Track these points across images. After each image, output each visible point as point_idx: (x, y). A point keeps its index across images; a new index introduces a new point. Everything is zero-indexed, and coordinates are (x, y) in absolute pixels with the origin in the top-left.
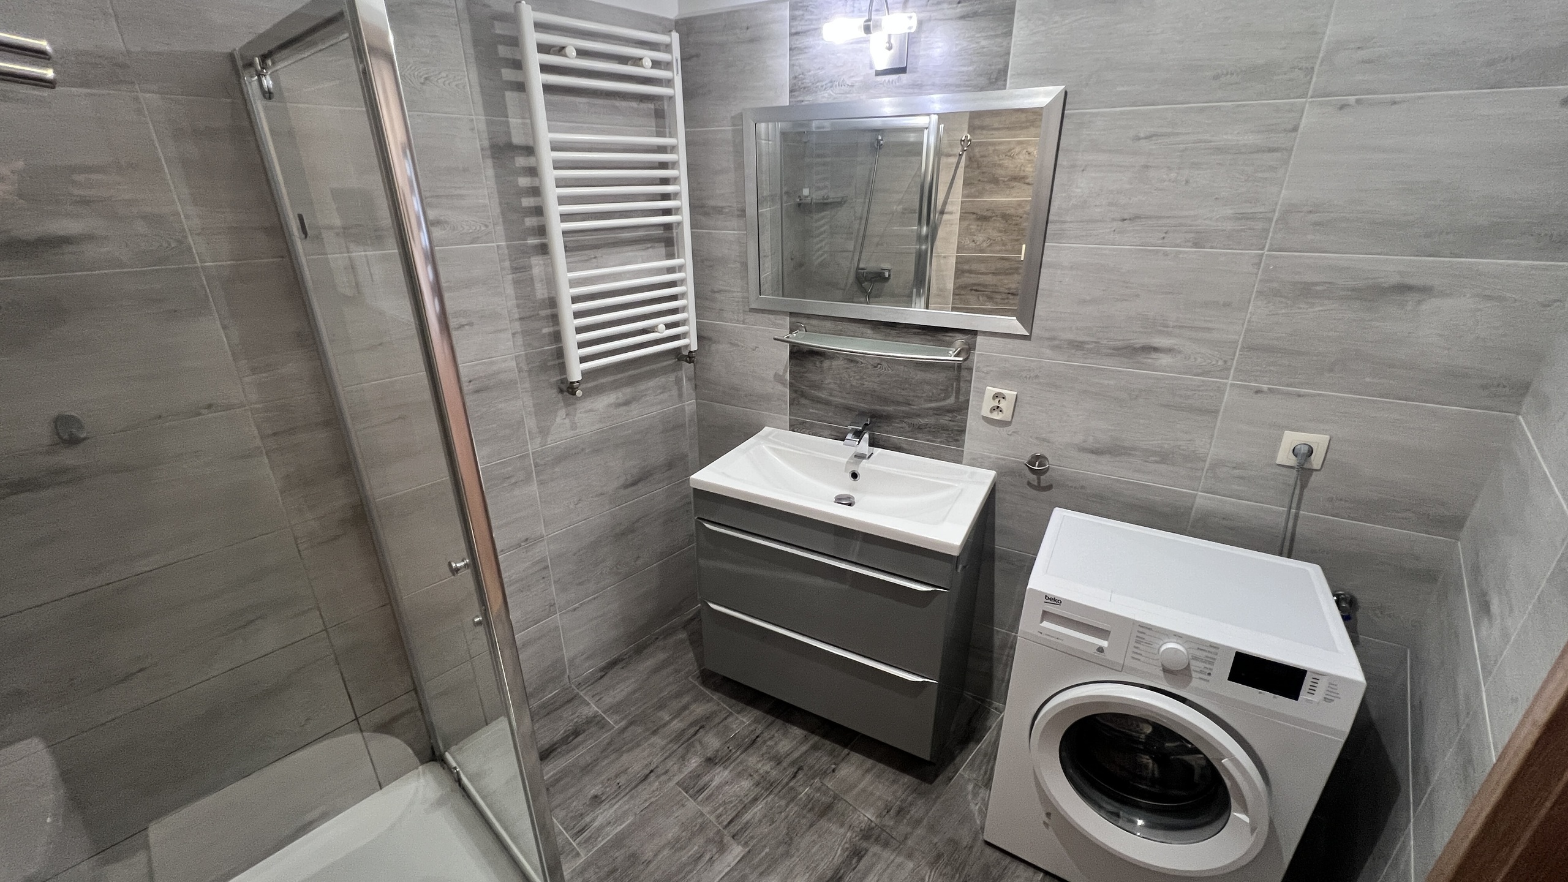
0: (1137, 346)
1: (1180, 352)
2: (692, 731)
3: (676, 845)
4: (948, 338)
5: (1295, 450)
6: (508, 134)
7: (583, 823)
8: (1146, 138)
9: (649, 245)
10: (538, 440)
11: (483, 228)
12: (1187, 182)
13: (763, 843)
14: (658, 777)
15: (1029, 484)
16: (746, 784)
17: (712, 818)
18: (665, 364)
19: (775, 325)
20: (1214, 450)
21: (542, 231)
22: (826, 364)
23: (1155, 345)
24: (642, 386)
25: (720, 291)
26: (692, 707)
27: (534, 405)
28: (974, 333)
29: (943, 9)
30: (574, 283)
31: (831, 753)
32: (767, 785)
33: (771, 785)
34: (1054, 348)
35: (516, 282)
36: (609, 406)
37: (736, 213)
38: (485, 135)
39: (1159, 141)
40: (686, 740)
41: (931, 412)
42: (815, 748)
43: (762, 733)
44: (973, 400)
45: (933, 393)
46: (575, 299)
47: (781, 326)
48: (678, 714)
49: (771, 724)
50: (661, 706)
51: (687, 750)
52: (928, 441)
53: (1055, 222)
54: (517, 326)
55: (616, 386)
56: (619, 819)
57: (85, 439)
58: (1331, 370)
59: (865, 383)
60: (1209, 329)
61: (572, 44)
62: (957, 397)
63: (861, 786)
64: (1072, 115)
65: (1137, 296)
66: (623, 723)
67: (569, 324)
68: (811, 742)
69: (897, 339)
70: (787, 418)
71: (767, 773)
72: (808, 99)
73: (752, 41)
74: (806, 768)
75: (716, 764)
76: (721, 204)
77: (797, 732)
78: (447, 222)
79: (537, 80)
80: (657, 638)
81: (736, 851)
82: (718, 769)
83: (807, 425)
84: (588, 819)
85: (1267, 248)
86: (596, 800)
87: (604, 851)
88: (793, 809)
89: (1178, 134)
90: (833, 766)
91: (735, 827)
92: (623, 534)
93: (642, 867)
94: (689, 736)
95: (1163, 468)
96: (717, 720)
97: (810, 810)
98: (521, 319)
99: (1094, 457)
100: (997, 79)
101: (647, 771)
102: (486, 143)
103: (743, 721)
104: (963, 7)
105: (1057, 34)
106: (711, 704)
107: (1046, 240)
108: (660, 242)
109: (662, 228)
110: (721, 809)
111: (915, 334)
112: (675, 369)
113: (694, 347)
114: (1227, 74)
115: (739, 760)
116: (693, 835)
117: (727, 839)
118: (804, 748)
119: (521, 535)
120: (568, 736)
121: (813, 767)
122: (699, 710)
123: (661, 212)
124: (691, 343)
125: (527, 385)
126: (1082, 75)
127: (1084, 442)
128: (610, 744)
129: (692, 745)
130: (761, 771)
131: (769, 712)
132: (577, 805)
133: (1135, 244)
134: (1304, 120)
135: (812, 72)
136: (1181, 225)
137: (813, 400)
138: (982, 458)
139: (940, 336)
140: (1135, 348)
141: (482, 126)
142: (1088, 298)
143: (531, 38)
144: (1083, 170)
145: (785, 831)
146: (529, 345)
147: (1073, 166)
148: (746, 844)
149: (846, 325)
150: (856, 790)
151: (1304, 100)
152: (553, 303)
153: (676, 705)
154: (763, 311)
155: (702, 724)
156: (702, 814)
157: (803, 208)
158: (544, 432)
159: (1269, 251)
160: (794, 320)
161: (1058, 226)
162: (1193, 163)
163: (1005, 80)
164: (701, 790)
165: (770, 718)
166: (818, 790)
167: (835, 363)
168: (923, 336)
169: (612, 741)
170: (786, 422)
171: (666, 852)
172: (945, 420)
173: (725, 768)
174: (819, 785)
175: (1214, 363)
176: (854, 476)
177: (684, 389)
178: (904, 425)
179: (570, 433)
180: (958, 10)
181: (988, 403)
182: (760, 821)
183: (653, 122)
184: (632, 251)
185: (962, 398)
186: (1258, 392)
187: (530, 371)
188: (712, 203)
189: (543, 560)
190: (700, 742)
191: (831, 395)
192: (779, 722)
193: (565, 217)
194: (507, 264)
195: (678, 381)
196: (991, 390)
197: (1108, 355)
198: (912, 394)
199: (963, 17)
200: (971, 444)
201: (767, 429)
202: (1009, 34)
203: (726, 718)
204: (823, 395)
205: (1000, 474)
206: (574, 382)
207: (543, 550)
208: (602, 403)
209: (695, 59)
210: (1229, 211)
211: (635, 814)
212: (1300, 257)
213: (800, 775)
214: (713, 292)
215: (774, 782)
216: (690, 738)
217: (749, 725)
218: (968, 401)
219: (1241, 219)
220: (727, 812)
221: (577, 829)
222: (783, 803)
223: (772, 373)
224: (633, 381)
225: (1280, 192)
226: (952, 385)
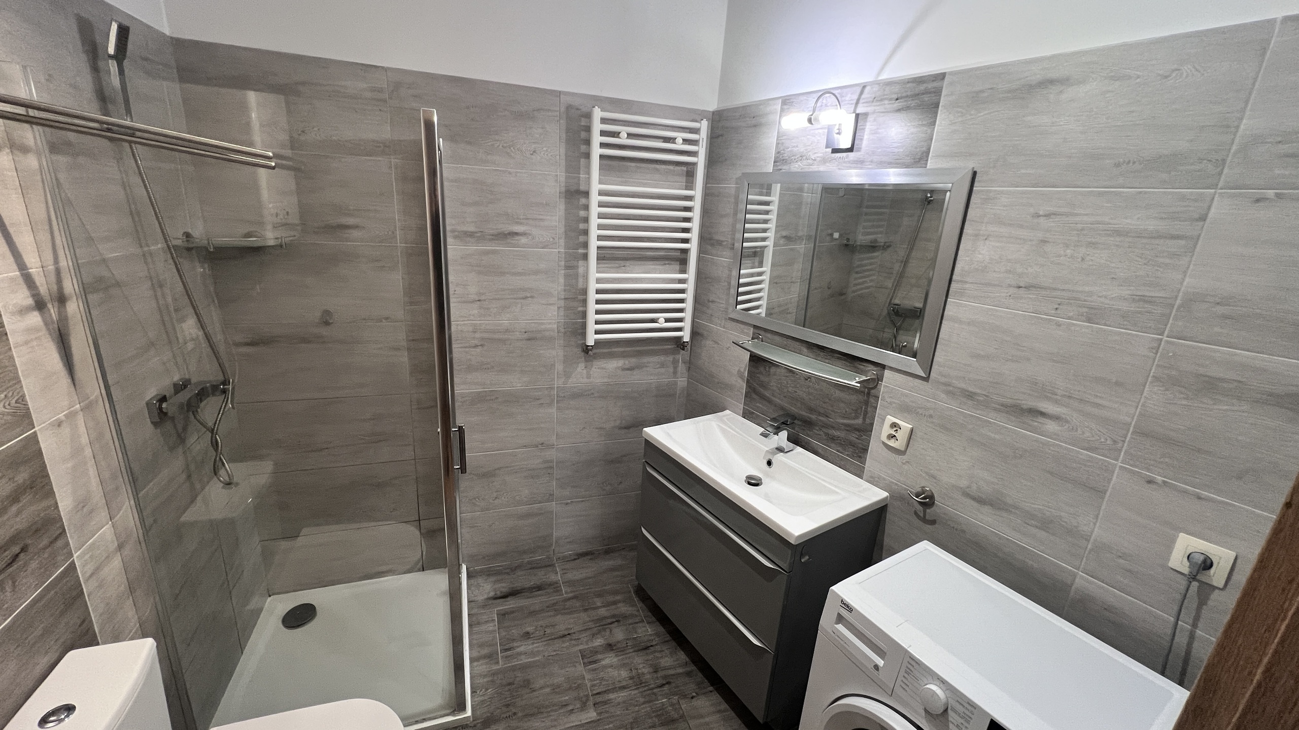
0: (1025, 407)
1: (1067, 422)
2: (609, 621)
3: (556, 688)
4: (862, 367)
5: (1191, 556)
6: (579, 184)
7: (511, 645)
8: (1045, 216)
9: (667, 262)
10: (563, 380)
11: (551, 240)
12: (1083, 259)
13: (610, 720)
14: (571, 640)
15: (916, 513)
16: (624, 674)
17: (589, 685)
18: (666, 347)
19: (742, 332)
20: (1099, 533)
21: (586, 245)
22: (773, 370)
23: (1043, 410)
24: (645, 360)
25: (713, 302)
26: (619, 605)
27: (565, 356)
28: (883, 367)
29: (885, 104)
30: (599, 281)
31: (699, 684)
32: (638, 681)
33: (641, 684)
34: (948, 393)
35: (567, 276)
36: (618, 368)
37: (730, 246)
38: (563, 184)
39: (1056, 220)
40: (603, 625)
41: (843, 427)
42: (688, 674)
43: (656, 645)
44: (876, 425)
45: (846, 411)
46: (598, 292)
47: (747, 335)
48: (607, 605)
49: (667, 641)
50: (600, 595)
51: (599, 632)
52: (838, 451)
53: (958, 282)
54: (562, 303)
55: (623, 355)
56: (532, 654)
57: (332, 323)
58: (1239, 478)
59: (798, 391)
60: (1098, 405)
61: (624, 130)
62: (864, 419)
63: (707, 720)
64: (979, 191)
65: (1028, 359)
66: (571, 595)
67: (592, 307)
68: (688, 669)
69: (823, 360)
70: (742, 406)
71: (643, 674)
72: (785, 168)
73: (755, 126)
74: (673, 685)
75: (612, 650)
76: (722, 238)
77: (682, 656)
78: (530, 234)
79: (596, 151)
80: (624, 549)
81: (591, 715)
82: (612, 654)
83: (754, 416)
84: (515, 644)
85: (1166, 333)
86: (527, 635)
87: (513, 669)
88: (647, 708)
89: (1077, 215)
90: (694, 694)
91: (599, 699)
92: (612, 462)
93: (528, 691)
94: (605, 623)
95: (1042, 534)
96: (631, 621)
97: (657, 716)
98: (565, 299)
99: (975, 504)
100: (920, 159)
101: (566, 633)
102: (563, 189)
103: (648, 631)
104: (899, 102)
105: (973, 124)
106: (634, 608)
107: (949, 296)
108: (677, 261)
109: (679, 251)
110: (598, 681)
111: (838, 358)
112: (673, 352)
113: (687, 339)
114: (1129, 162)
115: (628, 655)
116: (570, 688)
117: (591, 703)
118: (680, 670)
119: (539, 440)
120: (534, 588)
121: (678, 687)
122: (624, 609)
123: (680, 240)
124: (686, 336)
125: (562, 342)
126: (990, 159)
127: (968, 487)
128: (554, 604)
129: (605, 630)
130: (640, 671)
131: (669, 633)
132: (515, 632)
133: (1029, 310)
134: (1213, 210)
135: (790, 149)
136: (1076, 299)
137: (761, 397)
138: (879, 478)
139: (857, 364)
140: (1022, 408)
141: (563, 179)
142: (982, 353)
143: (597, 127)
144: (986, 239)
145: (631, 720)
146: (567, 316)
147: (976, 235)
148: (599, 714)
149: (790, 342)
150: (702, 721)
151: (1213, 191)
152: (585, 292)
153: (611, 598)
154: (737, 321)
155: (618, 619)
156: (584, 678)
157: (848, 247)
158: (567, 375)
159: (1167, 337)
160: (756, 331)
161: (959, 286)
162: (1090, 243)
163: (927, 160)
164: (591, 663)
165: (668, 637)
166: (672, 705)
167: (778, 370)
168: (844, 362)
169: (557, 603)
170: (741, 410)
171: (548, 690)
172: (853, 437)
173: (616, 656)
174: (675, 702)
175: (1103, 440)
176: (769, 463)
177: (679, 369)
178: (821, 433)
179: (585, 380)
180: (895, 105)
181: (886, 430)
182: (619, 704)
183: (684, 179)
184: (652, 265)
185: (868, 421)
186: (1150, 482)
187: (565, 333)
188: (717, 237)
189: (552, 461)
190: (611, 631)
191: (773, 395)
192: (674, 644)
193: (600, 238)
194: (563, 263)
195: (675, 362)
196: (890, 419)
197: (995, 409)
198: (830, 408)
199: (899, 110)
200: (871, 464)
201: (727, 412)
202: (934, 123)
203: (637, 623)
204: (767, 394)
205: (892, 496)
206: (589, 346)
207: (552, 454)
208: (613, 364)
209: (721, 137)
210: (1126, 292)
211: (544, 656)
212: (1205, 349)
213: (666, 688)
214: (709, 301)
215: (644, 683)
216: (605, 625)
217: (651, 635)
218: (872, 424)
219: (1139, 300)
220: (600, 686)
221: (506, 647)
222: (642, 700)
223: (737, 369)
224: (640, 354)
225: (1183, 280)
226: (862, 408)
